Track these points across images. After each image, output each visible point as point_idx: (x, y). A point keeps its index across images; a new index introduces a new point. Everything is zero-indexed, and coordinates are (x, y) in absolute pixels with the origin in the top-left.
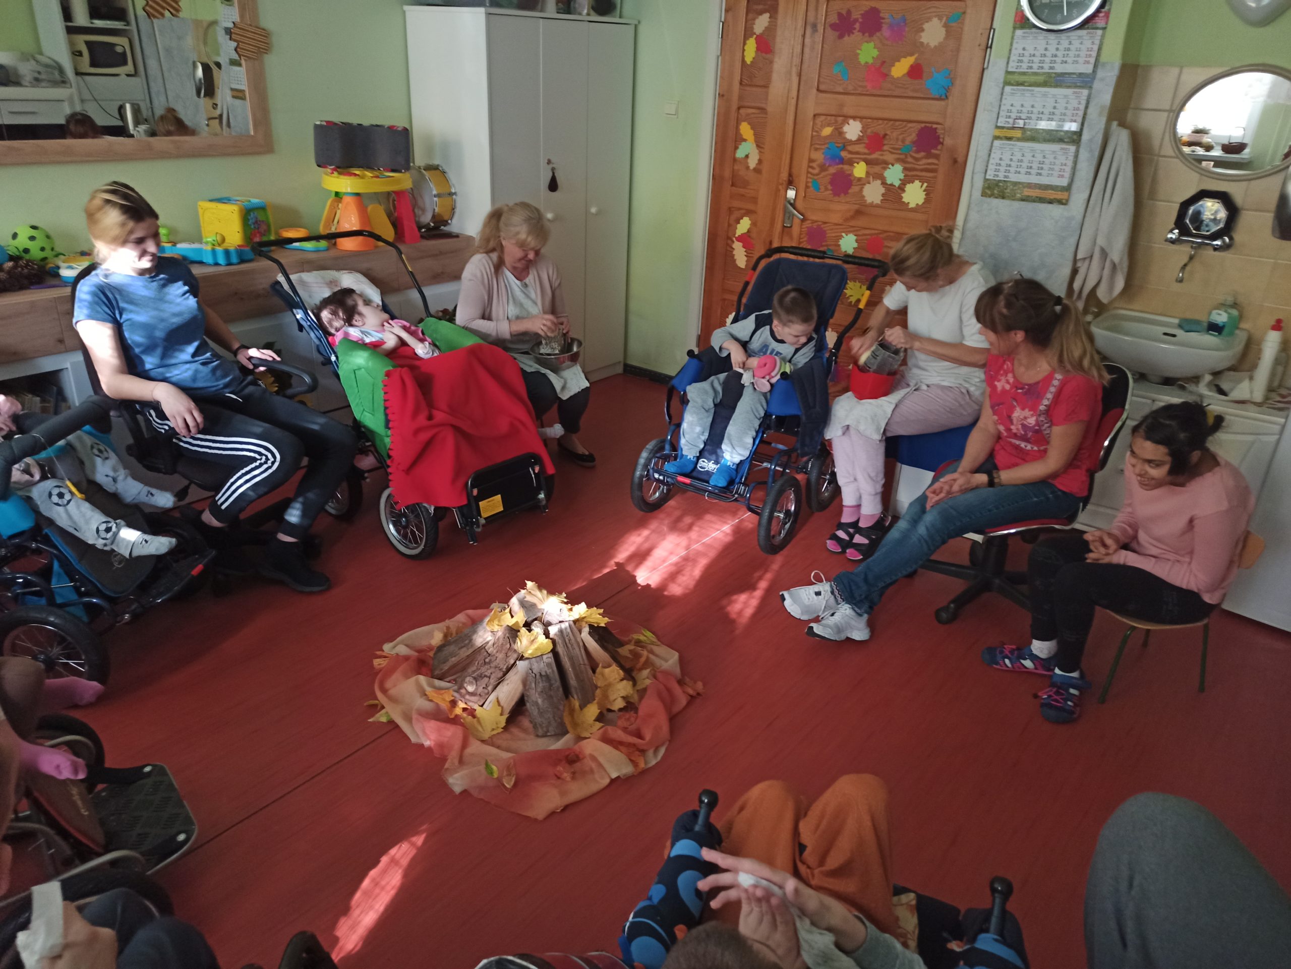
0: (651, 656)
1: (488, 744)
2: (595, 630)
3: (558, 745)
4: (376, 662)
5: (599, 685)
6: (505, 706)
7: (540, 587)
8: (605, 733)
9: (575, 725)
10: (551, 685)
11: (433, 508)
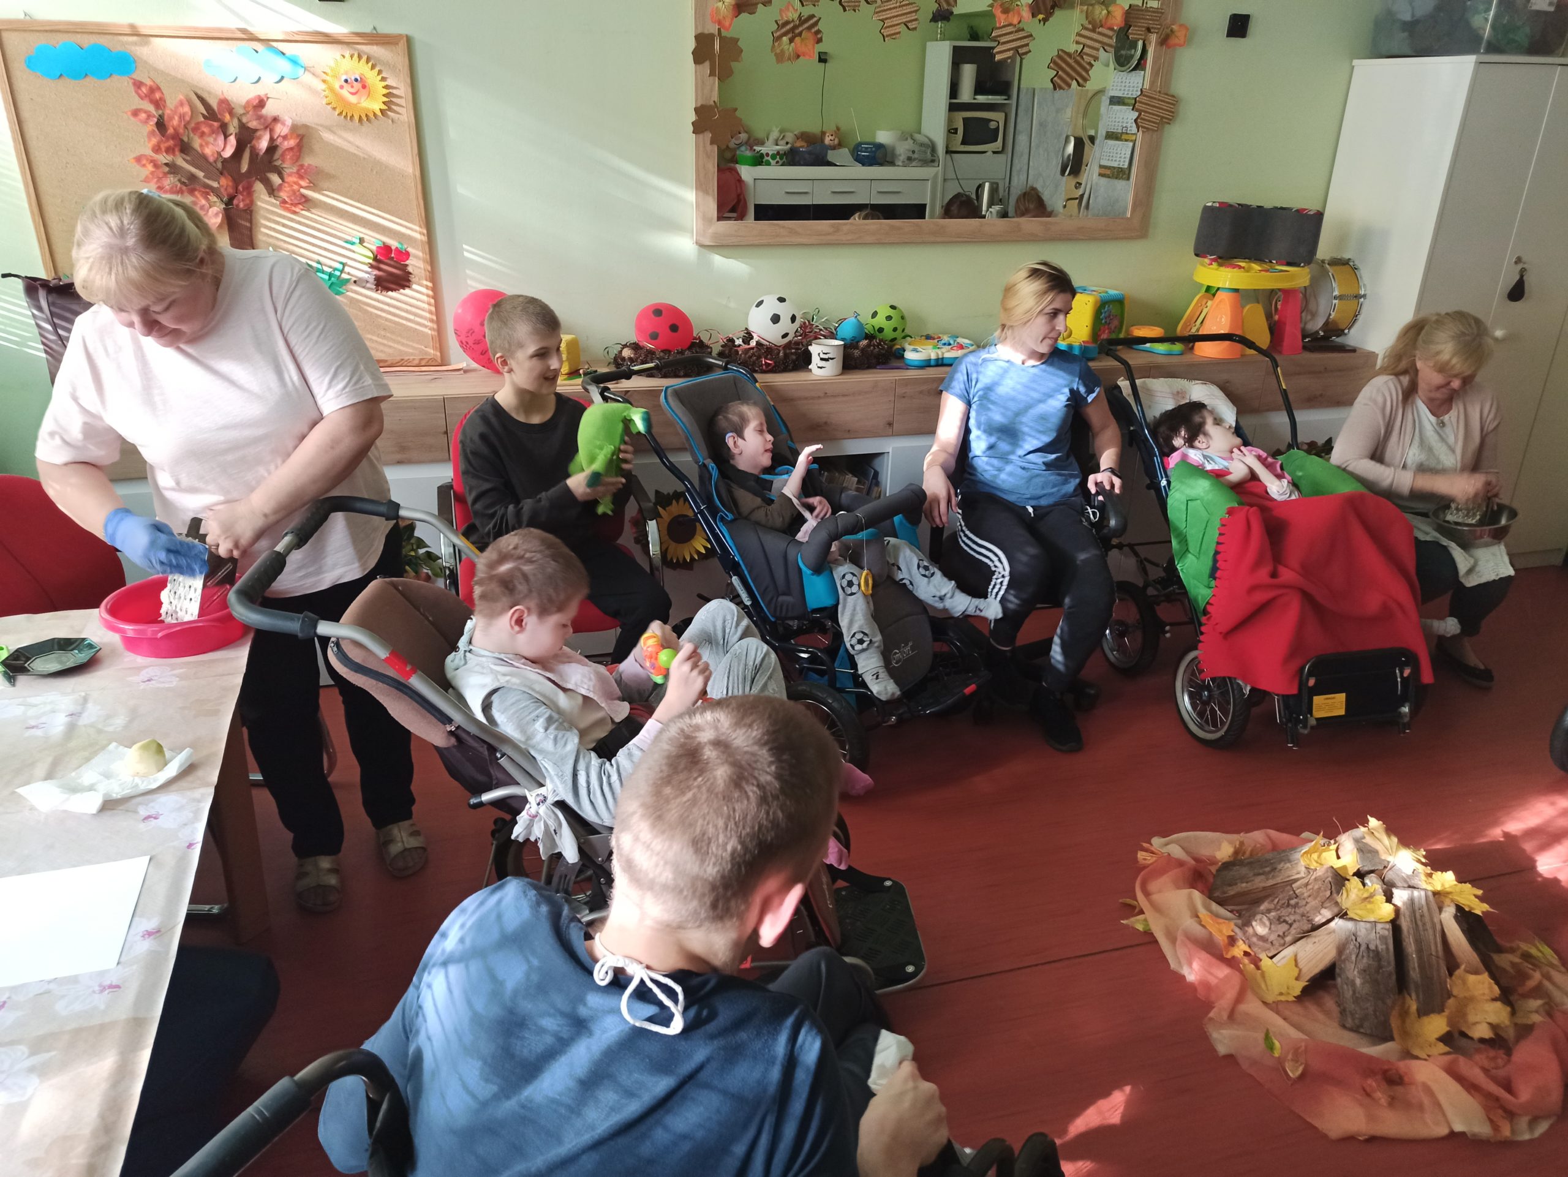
0: (1546, 983)
1: (1272, 1009)
2: (1463, 916)
3: (1375, 1051)
4: (1141, 855)
5: (1455, 992)
6: (1304, 970)
7: (1390, 830)
8: (1453, 1063)
9: (1405, 1034)
10: (1380, 967)
11: (1248, 688)
